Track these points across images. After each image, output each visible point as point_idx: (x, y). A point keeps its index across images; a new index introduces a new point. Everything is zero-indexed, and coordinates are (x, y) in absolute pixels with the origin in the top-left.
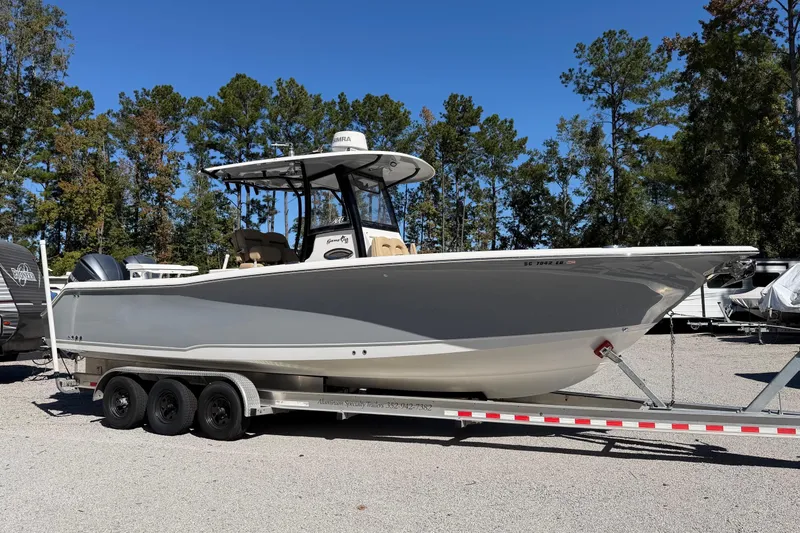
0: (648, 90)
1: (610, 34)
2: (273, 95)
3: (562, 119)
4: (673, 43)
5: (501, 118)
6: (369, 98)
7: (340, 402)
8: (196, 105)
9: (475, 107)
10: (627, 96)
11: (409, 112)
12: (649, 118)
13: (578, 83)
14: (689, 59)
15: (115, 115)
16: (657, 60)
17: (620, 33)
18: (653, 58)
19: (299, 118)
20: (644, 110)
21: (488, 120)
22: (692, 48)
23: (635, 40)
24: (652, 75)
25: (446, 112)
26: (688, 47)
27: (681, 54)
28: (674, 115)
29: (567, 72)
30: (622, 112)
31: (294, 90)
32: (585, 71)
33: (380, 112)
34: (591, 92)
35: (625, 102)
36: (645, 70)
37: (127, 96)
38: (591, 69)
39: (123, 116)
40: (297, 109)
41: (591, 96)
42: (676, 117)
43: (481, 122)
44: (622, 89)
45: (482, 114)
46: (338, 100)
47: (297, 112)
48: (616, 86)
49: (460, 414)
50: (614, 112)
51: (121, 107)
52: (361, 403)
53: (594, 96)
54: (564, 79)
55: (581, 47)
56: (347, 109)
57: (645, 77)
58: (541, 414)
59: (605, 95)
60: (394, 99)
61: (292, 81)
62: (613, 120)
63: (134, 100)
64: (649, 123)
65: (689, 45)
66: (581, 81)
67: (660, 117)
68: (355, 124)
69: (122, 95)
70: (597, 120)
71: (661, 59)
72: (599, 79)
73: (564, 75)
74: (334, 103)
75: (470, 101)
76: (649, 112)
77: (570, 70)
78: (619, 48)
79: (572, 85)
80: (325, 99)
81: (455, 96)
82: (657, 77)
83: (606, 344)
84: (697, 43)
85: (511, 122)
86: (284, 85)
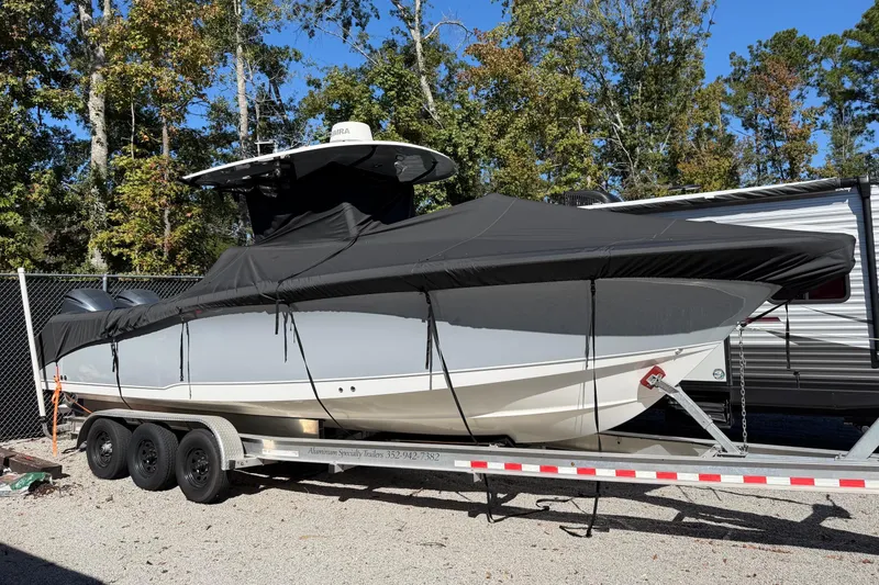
8: (829, 45)
15: (726, 81)
37: (738, 54)
39: (735, 79)
49: (475, 464)
51: (732, 69)
63: (747, 57)
69: (732, 55)
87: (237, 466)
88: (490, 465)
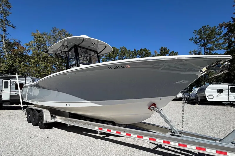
0: (216, 40)
1: (204, 27)
2: (120, 51)
3: (190, 51)
4: (222, 25)
5: (175, 52)
6: (141, 49)
7: (69, 121)
9: (168, 50)
10: (209, 43)
11: (151, 52)
12: (215, 48)
13: (194, 41)
14: (228, 29)
16: (218, 32)
17: (207, 26)
18: (217, 31)
19: (125, 55)
20: (214, 46)
21: (171, 53)
22: (229, 25)
23: (211, 27)
24: (217, 36)
25: (160, 51)
26: (227, 25)
27: (225, 28)
28: (223, 47)
29: (191, 38)
30: (207, 47)
31: (124, 49)
32: (196, 37)
33: (144, 53)
34: (198, 43)
35: (208, 44)
36: (215, 35)
38: (198, 37)
40: (125, 53)
41: (198, 44)
42: (224, 47)
43: (169, 53)
44: (207, 41)
45: (169, 51)
46: (134, 50)
47: (124, 54)
48: (206, 41)
49: (99, 129)
50: (205, 48)
52: (73, 121)
53: (199, 44)
54: (190, 40)
55: (195, 31)
56: (136, 52)
57: (214, 37)
58: (125, 132)
59: (202, 43)
60: (147, 49)
61: (124, 47)
62: (205, 49)
64: (215, 49)
65: (228, 25)
66: (195, 40)
67: (219, 47)
68: (138, 56)
70: (200, 50)
71: (219, 32)
72: (201, 39)
73: (190, 39)
74: (133, 51)
75: (166, 48)
76: (215, 46)
77: (192, 38)
78: (207, 30)
79: (193, 41)
80: (131, 50)
81: (163, 47)
82: (218, 37)
83: (154, 104)
84: (230, 23)
85: (177, 53)
86: (122, 48)
87: (47, 122)
88: (103, 129)
